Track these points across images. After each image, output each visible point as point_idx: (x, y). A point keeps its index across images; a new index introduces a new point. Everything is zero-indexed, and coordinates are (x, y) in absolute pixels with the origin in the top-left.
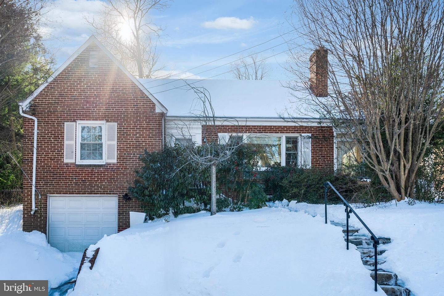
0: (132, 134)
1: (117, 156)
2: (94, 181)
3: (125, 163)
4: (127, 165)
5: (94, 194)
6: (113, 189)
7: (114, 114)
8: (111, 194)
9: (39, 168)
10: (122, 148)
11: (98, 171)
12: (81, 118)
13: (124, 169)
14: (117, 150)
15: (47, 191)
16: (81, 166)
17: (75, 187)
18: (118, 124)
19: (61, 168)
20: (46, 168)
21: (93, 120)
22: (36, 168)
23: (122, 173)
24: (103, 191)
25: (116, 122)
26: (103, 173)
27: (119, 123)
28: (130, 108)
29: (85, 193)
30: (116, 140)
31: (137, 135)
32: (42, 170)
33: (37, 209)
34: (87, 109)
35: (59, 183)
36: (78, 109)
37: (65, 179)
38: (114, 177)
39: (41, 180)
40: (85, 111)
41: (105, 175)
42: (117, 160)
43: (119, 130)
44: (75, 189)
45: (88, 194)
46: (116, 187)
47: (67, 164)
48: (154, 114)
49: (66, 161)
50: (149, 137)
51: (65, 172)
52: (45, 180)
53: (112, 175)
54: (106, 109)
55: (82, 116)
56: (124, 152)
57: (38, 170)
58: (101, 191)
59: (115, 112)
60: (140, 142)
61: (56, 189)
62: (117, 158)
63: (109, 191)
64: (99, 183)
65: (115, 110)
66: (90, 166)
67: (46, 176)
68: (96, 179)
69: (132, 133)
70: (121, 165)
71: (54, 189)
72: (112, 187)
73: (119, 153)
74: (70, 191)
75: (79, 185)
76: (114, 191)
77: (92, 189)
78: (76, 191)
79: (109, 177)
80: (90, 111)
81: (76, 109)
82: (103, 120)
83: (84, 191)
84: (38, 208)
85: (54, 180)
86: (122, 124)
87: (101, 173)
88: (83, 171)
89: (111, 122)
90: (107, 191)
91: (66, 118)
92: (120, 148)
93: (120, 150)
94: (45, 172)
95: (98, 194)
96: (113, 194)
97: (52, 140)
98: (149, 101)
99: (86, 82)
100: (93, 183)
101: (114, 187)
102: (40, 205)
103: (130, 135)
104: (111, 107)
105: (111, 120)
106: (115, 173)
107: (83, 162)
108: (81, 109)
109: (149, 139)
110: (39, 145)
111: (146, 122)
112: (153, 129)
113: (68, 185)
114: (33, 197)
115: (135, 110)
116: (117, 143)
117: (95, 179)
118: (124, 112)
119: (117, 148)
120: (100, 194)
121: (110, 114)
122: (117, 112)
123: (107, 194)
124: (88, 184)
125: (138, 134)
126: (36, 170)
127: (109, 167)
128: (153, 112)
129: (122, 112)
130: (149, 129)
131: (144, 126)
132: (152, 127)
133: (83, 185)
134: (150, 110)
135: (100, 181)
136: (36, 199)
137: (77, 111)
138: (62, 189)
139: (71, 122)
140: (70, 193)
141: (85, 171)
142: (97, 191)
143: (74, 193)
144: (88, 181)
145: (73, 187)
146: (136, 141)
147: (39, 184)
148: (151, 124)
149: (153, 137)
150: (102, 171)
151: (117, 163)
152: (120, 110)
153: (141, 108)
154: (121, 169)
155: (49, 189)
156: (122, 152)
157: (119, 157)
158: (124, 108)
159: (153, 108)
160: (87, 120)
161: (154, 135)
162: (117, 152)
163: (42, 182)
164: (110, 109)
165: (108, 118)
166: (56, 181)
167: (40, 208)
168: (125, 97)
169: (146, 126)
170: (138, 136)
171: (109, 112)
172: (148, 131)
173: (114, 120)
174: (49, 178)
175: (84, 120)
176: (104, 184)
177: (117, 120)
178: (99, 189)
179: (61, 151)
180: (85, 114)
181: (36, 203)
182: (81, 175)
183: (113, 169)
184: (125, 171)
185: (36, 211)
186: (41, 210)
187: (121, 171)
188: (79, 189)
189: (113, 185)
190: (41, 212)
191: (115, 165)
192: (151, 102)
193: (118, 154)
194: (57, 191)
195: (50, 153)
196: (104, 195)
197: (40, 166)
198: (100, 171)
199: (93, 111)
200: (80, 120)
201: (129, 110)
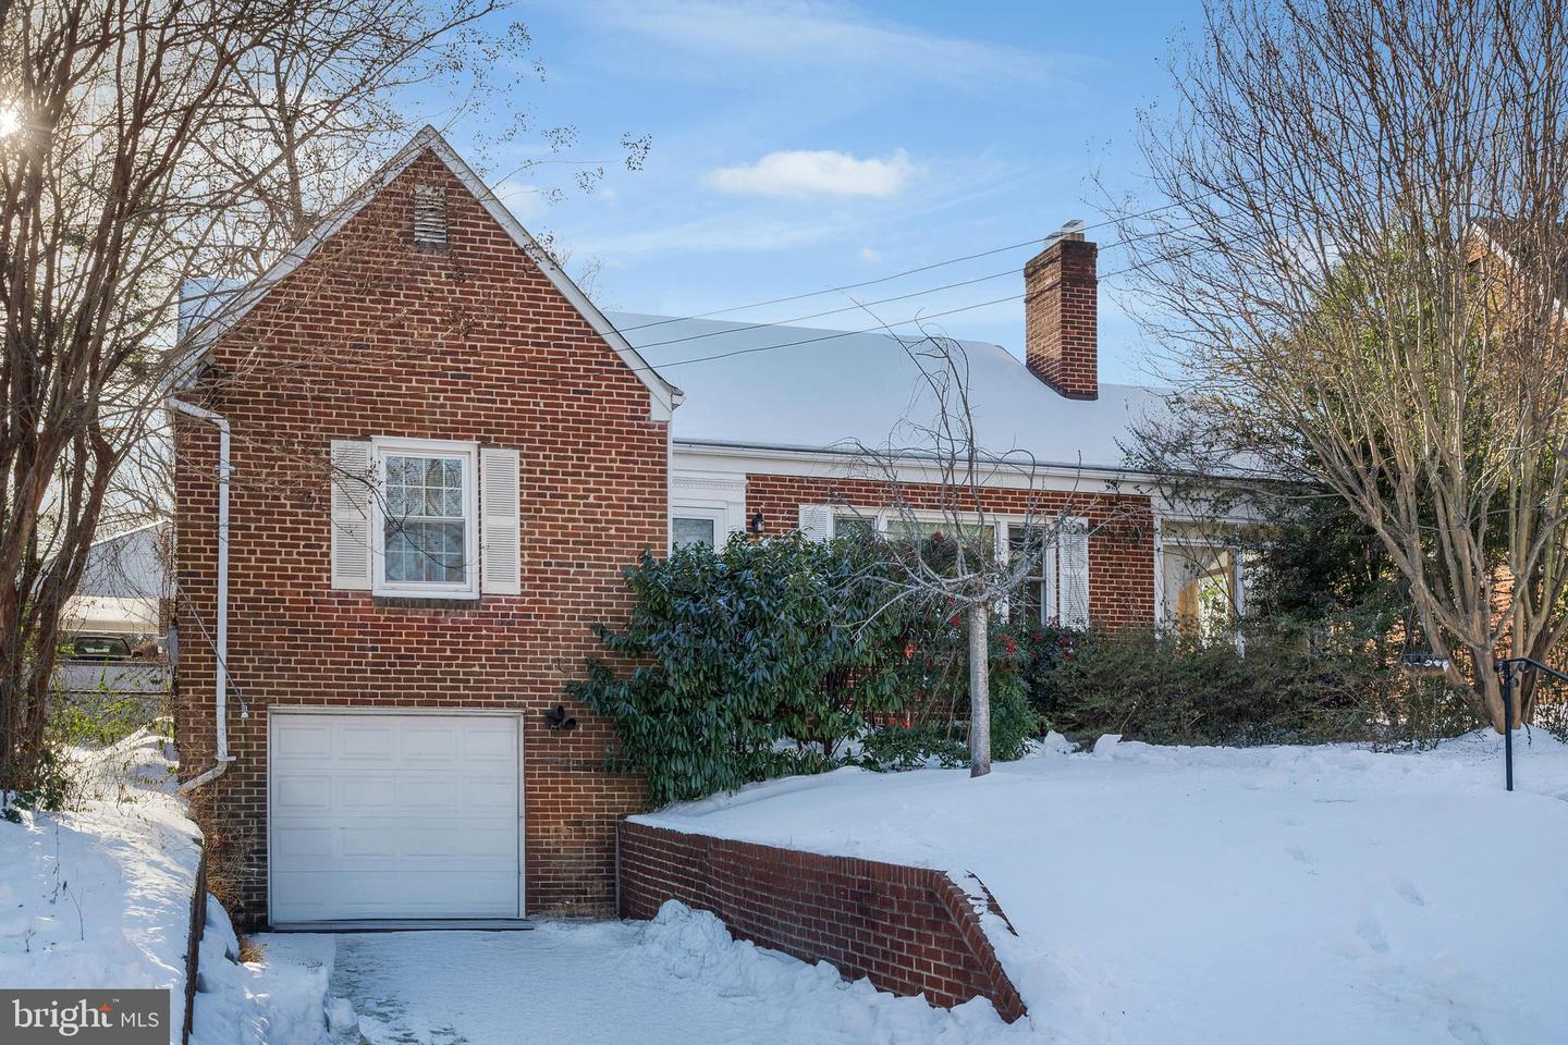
0: (570, 494)
1: (523, 571)
2: (441, 658)
3: (549, 595)
4: (557, 603)
5: (443, 704)
6: (510, 689)
7: (508, 418)
8: (500, 705)
9: (238, 607)
10: (537, 541)
11: (453, 621)
12: (389, 425)
13: (548, 617)
14: (523, 548)
15: (269, 693)
16: (393, 601)
17: (372, 679)
18: (523, 456)
19: (320, 609)
20: (267, 608)
21: (433, 436)
22: (229, 607)
23: (538, 631)
24: (474, 696)
25: (514, 447)
26: (471, 629)
27: (525, 451)
28: (564, 399)
29: (411, 704)
30: (518, 513)
31: (587, 497)
32: (249, 615)
33: (234, 758)
34: (412, 396)
35: (313, 662)
36: (378, 395)
37: (336, 648)
38: (510, 645)
39: (248, 653)
40: (405, 404)
41: (480, 637)
42: (523, 586)
43: (525, 475)
44: (373, 687)
45: (419, 704)
46: (520, 682)
47: (342, 594)
48: (646, 426)
49: (339, 583)
50: (629, 507)
51: (334, 625)
52: (262, 653)
53: (505, 637)
54: (479, 401)
55: (393, 418)
56: (545, 556)
57: (235, 615)
58: (467, 696)
59: (512, 410)
60: (600, 521)
61: (302, 685)
62: (523, 579)
63: (497, 697)
64: (458, 666)
65: (509, 406)
66: (428, 602)
67: (265, 638)
68: (448, 653)
69: (572, 489)
70: (535, 602)
71: (296, 685)
72: (506, 682)
73: (527, 559)
74: (356, 695)
75: (389, 672)
76: (511, 697)
77: (435, 688)
78: (376, 695)
79: (495, 645)
80: (421, 405)
81: (371, 394)
82: (469, 438)
83: (406, 695)
84: (237, 754)
85: (296, 654)
86: (538, 457)
87: (465, 629)
88: (401, 620)
89: (498, 446)
90: (489, 697)
91: (336, 423)
92: (531, 541)
93: (530, 548)
94: (262, 623)
95: (457, 704)
96: (509, 705)
97: (284, 506)
98: (626, 380)
99: (406, 296)
100: (439, 665)
101: (513, 682)
102: (247, 746)
103: (566, 497)
104: (498, 394)
105: (496, 439)
106: (516, 631)
107: (394, 589)
108: (389, 395)
109: (628, 515)
110: (235, 519)
111: (618, 453)
112: (644, 478)
113: (349, 671)
114: (221, 712)
115: (579, 407)
116: (522, 525)
117: (445, 651)
118: (542, 412)
119: (522, 540)
120: (464, 705)
121: (495, 417)
122: (519, 411)
123: (488, 705)
124: (419, 668)
125: (592, 495)
126: (229, 615)
127: (495, 608)
128: (643, 418)
129: (534, 412)
130: (630, 477)
131: (611, 468)
132: (640, 470)
133: (401, 672)
134: (633, 411)
135: (464, 659)
136: (228, 723)
137: (375, 402)
138: (326, 686)
139: (352, 439)
140: (354, 703)
141: (408, 620)
142: (452, 696)
143: (369, 703)
144: (419, 657)
145: (365, 679)
146: (585, 521)
147: (241, 668)
148: (636, 462)
149: (643, 508)
150: (468, 622)
151: (523, 594)
152: (528, 404)
153: (600, 402)
154: (536, 616)
155: (279, 684)
156: (538, 556)
157: (526, 574)
158: (542, 397)
159: (642, 404)
160: (410, 435)
161: (645, 500)
162: (522, 556)
163: (252, 661)
164: (494, 402)
165: (486, 431)
166: (303, 654)
167: (246, 754)
168: (545, 360)
169: (618, 469)
170: (591, 500)
171: (490, 409)
172: (627, 484)
173: (507, 440)
174: (276, 646)
175: (402, 434)
176: (477, 669)
177: (518, 440)
178: (458, 688)
179: (321, 547)
180: (406, 412)
181: (229, 738)
182: (393, 634)
183: (507, 615)
184: (549, 625)
185: (231, 767)
186: (248, 761)
187: (535, 624)
188: (389, 687)
189: (510, 674)
190: (247, 769)
191: (514, 601)
192: (636, 384)
193: (523, 563)
194: (309, 693)
195: (280, 553)
196: (478, 709)
197: (242, 600)
198: (463, 622)
199: (433, 406)
200: (387, 433)
201: (561, 406)
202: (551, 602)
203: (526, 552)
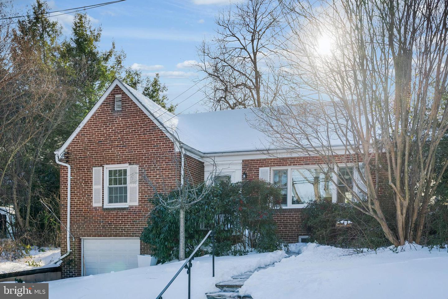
0: (152, 176)
1: (139, 199)
2: (119, 224)
3: (146, 205)
4: (148, 207)
5: (119, 236)
6: (136, 232)
7: (136, 156)
8: (133, 236)
9: (73, 213)
10: (143, 190)
11: (122, 214)
12: (107, 162)
13: (146, 211)
14: (139, 192)
15: (79, 234)
16: (107, 209)
17: (102, 230)
18: (140, 166)
19: (91, 212)
20: (79, 212)
21: (117, 164)
22: (71, 213)
23: (143, 215)
24: (127, 234)
25: (137, 164)
26: (126, 216)
27: (140, 165)
28: (151, 149)
29: (111, 236)
30: (138, 182)
31: (156, 176)
32: (75, 214)
33: (72, 251)
34: (112, 153)
35: (89, 226)
36: (105, 154)
37: (94, 222)
38: (136, 219)
39: (75, 224)
40: (111, 156)
41: (128, 217)
42: (139, 203)
43: (140, 172)
44: (103, 232)
45: (113, 236)
46: (138, 230)
47: (95, 208)
48: (173, 154)
49: (94, 205)
50: (168, 178)
51: (94, 216)
52: (78, 224)
53: (135, 217)
54: (129, 152)
55: (107, 160)
56: (145, 194)
57: (72, 215)
58: (125, 234)
59: (137, 154)
60: (160, 183)
61: (87, 232)
62: (139, 201)
63: (132, 234)
64: (123, 226)
65: (136, 153)
66: (115, 209)
67: (78, 220)
68: (120, 222)
69: (152, 174)
70: (142, 207)
71: (85, 232)
72: (134, 230)
73: (140, 195)
74: (98, 234)
75: (106, 228)
76: (136, 234)
77: (117, 232)
78: (103, 234)
79: (132, 220)
80: (114, 155)
81: (102, 154)
82: (126, 163)
83: (110, 234)
84: (72, 250)
85: (85, 224)
86: (144, 166)
87: (125, 216)
88: (109, 214)
89: (133, 164)
90: (130, 234)
91: (94, 163)
92: (141, 190)
93: (141, 192)
94: (78, 216)
95: (122, 236)
96: (136, 236)
97: (83, 186)
98: (168, 141)
99: (111, 126)
100: (118, 226)
101: (136, 230)
102: (74, 248)
103: (151, 177)
104: (134, 150)
105: (133, 162)
106: (137, 215)
107: (110, 205)
108: (107, 154)
109: (168, 180)
110: (72, 190)
111: (165, 163)
112: (172, 169)
113: (97, 228)
114: (68, 239)
115: (155, 150)
116: (139, 186)
117: (119, 222)
118: (145, 153)
119: (139, 190)
120: (124, 236)
121: (133, 156)
122: (139, 154)
123: (130, 236)
124: (113, 226)
125: (158, 176)
126: (70, 215)
127: (132, 209)
128: (172, 151)
129: (143, 153)
130: (169, 169)
131: (163, 167)
132: (171, 167)
133: (109, 228)
134: (170, 150)
135: (124, 224)
136: (70, 242)
137: (103, 156)
138: (92, 232)
139: (98, 167)
140: (98, 236)
141: (111, 214)
142: (121, 234)
143: (101, 236)
144: (114, 224)
145: (101, 230)
146: (156, 183)
147: (73, 228)
148: (170, 165)
149: (172, 178)
150: (125, 214)
151: (139, 205)
152: (141, 151)
153: (160, 148)
154: (143, 211)
155: (81, 232)
156: (143, 194)
157: (140, 200)
158: (145, 149)
159: (172, 147)
160: (112, 164)
161: (173, 175)
162: (139, 194)
163: (75, 226)
164: (132, 152)
165: (130, 161)
166: (87, 224)
167: (74, 250)
168: (146, 138)
169: (165, 167)
170: (158, 177)
171: (131, 154)
172: (167, 171)
173: (136, 162)
174: (81, 222)
175: (110, 164)
176: (127, 226)
177: (139, 162)
178: (122, 232)
179: (91, 196)
180: (111, 158)
181: (71, 246)
182: (107, 218)
183: (135, 211)
184: (146, 213)
185: (71, 253)
186: (75, 251)
187: (142, 213)
188: (106, 232)
189: (136, 227)
190: (75, 253)
191: (137, 207)
192: (171, 142)
193: (140, 196)
194: (88, 234)
195: (82, 198)
196: (127, 237)
197: (74, 211)
198: (124, 214)
199: (117, 155)
200: (106, 164)
201: (150, 151)
202: (147, 207)
203: (140, 193)
